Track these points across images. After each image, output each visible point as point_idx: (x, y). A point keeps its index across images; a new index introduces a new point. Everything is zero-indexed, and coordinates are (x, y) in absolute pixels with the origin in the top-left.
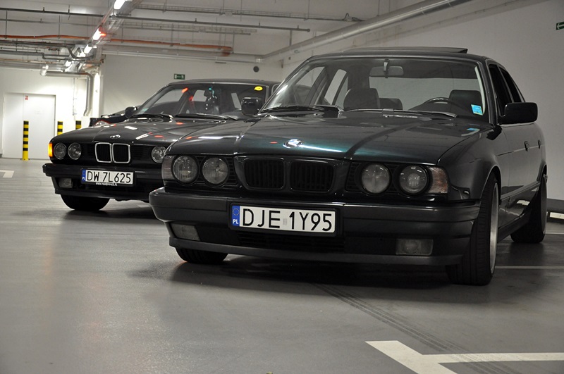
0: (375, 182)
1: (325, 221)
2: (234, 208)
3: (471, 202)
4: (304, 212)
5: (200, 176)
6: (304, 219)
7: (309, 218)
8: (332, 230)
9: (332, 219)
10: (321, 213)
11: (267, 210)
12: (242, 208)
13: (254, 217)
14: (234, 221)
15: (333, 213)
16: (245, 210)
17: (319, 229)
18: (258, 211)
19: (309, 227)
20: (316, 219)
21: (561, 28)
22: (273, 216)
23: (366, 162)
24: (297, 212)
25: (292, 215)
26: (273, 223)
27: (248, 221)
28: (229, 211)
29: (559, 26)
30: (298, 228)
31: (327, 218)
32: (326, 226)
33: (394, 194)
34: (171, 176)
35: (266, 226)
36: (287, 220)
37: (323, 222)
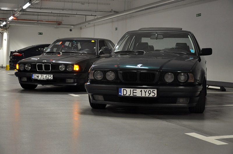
0: (169, 78)
1: (153, 93)
2: (120, 89)
3: (200, 84)
4: (145, 90)
5: (104, 77)
6: (145, 92)
7: (147, 92)
8: (156, 96)
9: (156, 92)
10: (152, 90)
11: (132, 89)
12: (122, 89)
13: (127, 92)
14: (120, 93)
15: (156, 90)
16: (124, 90)
17: (151, 96)
18: (128, 90)
19: (147, 95)
20: (150, 92)
21: (198, 16)
22: (134, 91)
23: (166, 72)
24: (143, 90)
25: (141, 91)
26: (134, 94)
27: (125, 93)
28: (118, 91)
30: (143, 95)
31: (154, 92)
32: (154, 94)
33: (176, 83)
34: (93, 78)
35: (132, 95)
36: (139, 93)
37: (152, 93)
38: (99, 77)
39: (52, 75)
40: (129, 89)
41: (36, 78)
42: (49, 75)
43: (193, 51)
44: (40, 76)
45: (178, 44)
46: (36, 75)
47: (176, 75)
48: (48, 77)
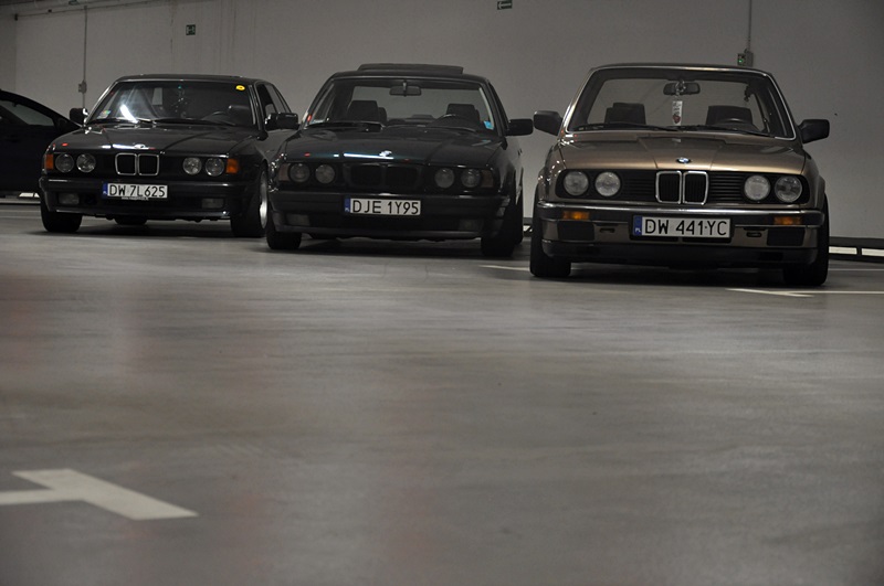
0: (444, 180)
2: (346, 201)
4: (399, 202)
5: (312, 177)
6: (398, 207)
7: (402, 205)
8: (419, 213)
9: (418, 206)
10: (410, 202)
11: (371, 201)
12: (352, 200)
13: (362, 206)
14: (347, 209)
15: (418, 202)
16: (354, 201)
17: (409, 213)
18: (364, 202)
19: (402, 211)
20: (407, 206)
21: (503, 8)
22: (376, 204)
23: (438, 168)
24: (393, 201)
25: (390, 204)
26: (376, 210)
27: (357, 209)
28: (343, 203)
29: (500, 5)
30: (394, 212)
31: (414, 205)
32: (415, 210)
33: (458, 187)
35: (371, 212)
36: (386, 207)
37: (413, 208)
38: (300, 176)
39: (166, 187)
40: (366, 200)
41: (117, 195)
42: (158, 187)
43: (490, 125)
44: (129, 188)
45: (452, 108)
46: (117, 185)
47: (459, 174)
48: (152, 191)
